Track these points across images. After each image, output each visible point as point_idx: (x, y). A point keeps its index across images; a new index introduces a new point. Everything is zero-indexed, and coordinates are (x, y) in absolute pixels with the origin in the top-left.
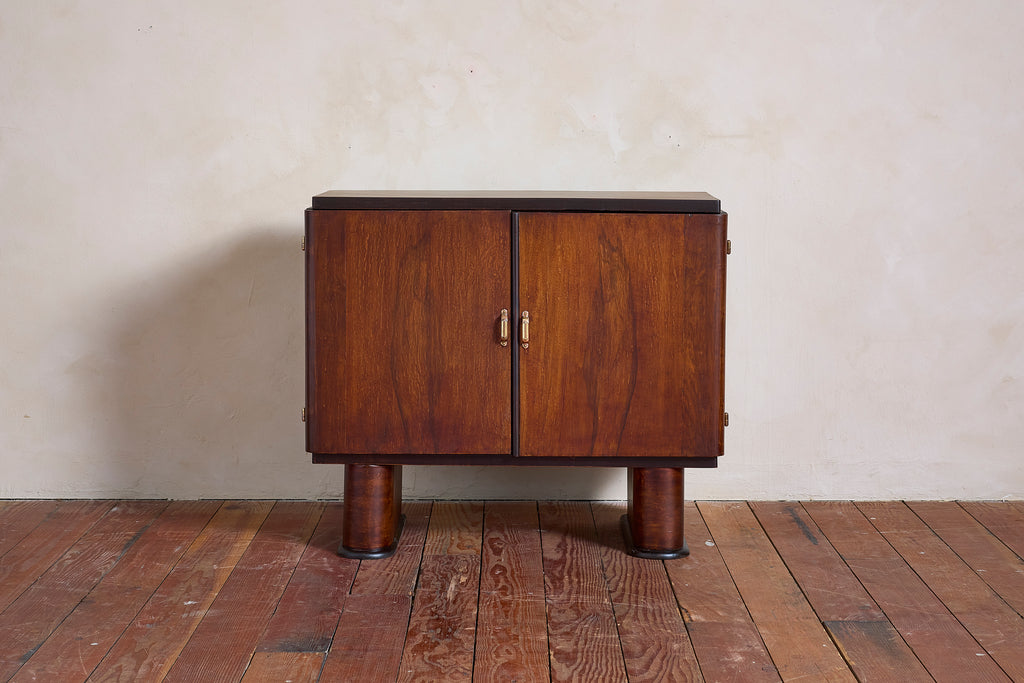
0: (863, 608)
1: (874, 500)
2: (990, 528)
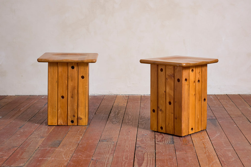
0: (211, 117)
1: (220, 94)
2: (245, 100)
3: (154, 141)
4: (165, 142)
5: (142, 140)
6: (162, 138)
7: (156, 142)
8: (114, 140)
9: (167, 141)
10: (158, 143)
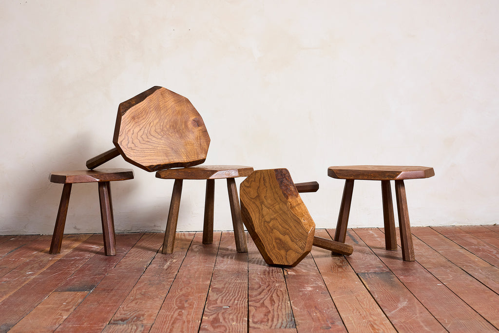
0: (380, 267)
3: (247, 322)
4: (274, 324)
5: (216, 320)
6: (265, 315)
7: (251, 324)
8: (145, 322)
9: (278, 320)
10: (256, 326)
